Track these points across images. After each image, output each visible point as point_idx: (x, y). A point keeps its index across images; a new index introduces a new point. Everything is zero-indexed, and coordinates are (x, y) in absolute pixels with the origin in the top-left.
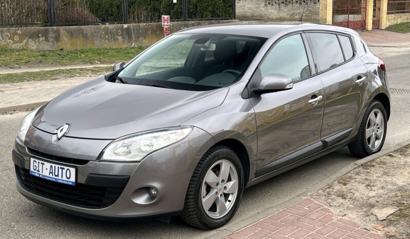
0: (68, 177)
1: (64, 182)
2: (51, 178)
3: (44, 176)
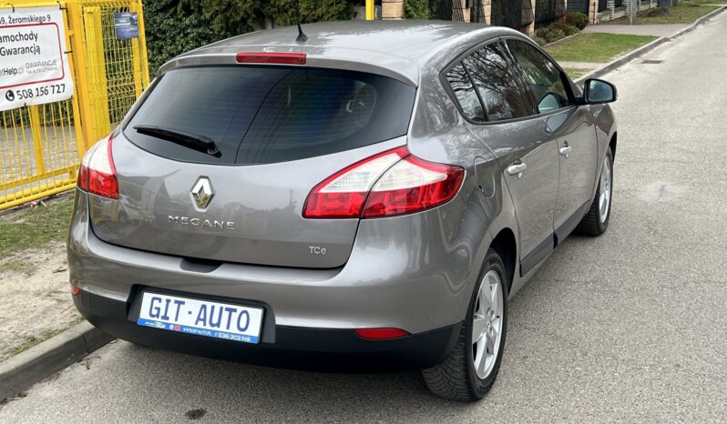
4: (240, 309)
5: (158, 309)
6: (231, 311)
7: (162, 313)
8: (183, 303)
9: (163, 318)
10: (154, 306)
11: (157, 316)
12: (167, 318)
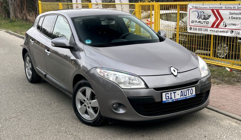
0: (192, 93)
1: (190, 97)
2: (182, 98)
3: (177, 99)
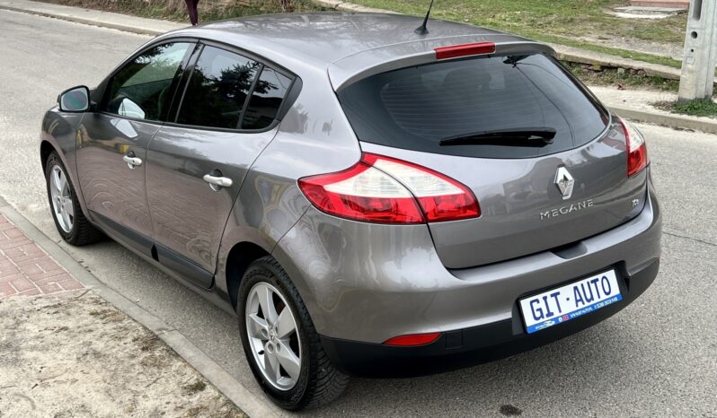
4: (600, 276)
5: (540, 310)
6: (595, 281)
7: (545, 312)
8: (558, 293)
9: (548, 315)
10: (535, 309)
11: (542, 316)
12: (552, 314)
